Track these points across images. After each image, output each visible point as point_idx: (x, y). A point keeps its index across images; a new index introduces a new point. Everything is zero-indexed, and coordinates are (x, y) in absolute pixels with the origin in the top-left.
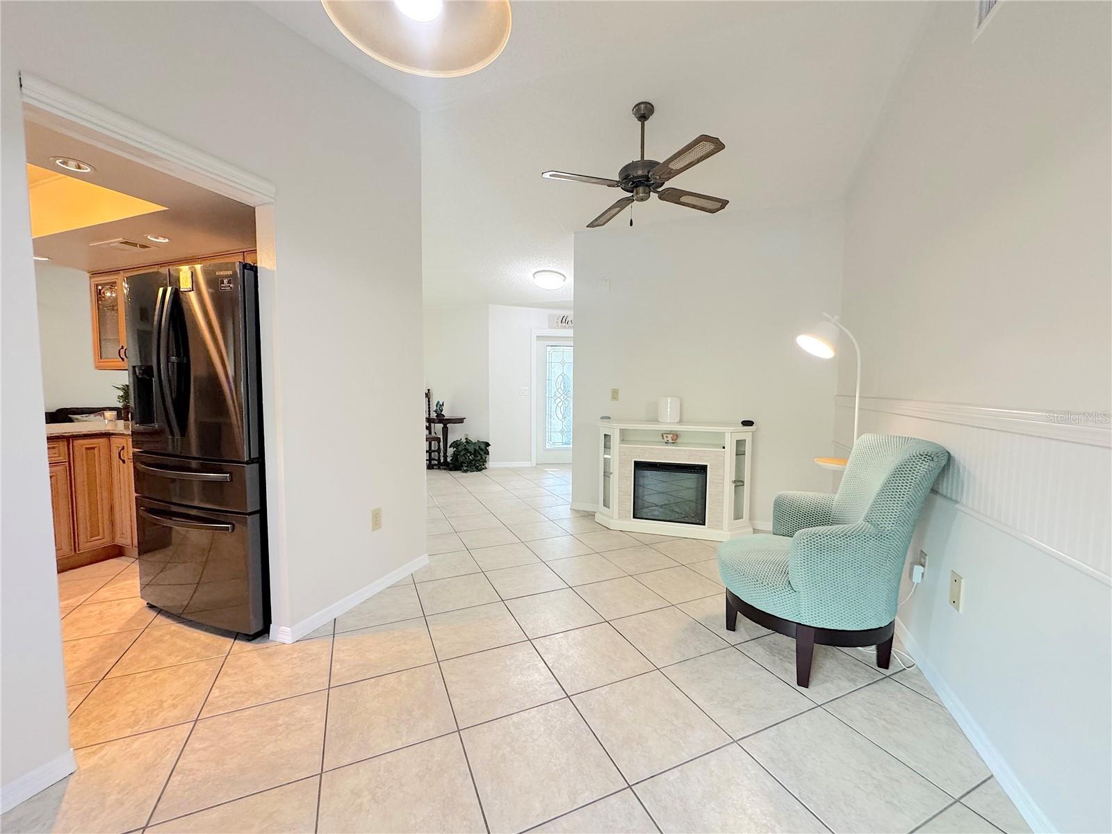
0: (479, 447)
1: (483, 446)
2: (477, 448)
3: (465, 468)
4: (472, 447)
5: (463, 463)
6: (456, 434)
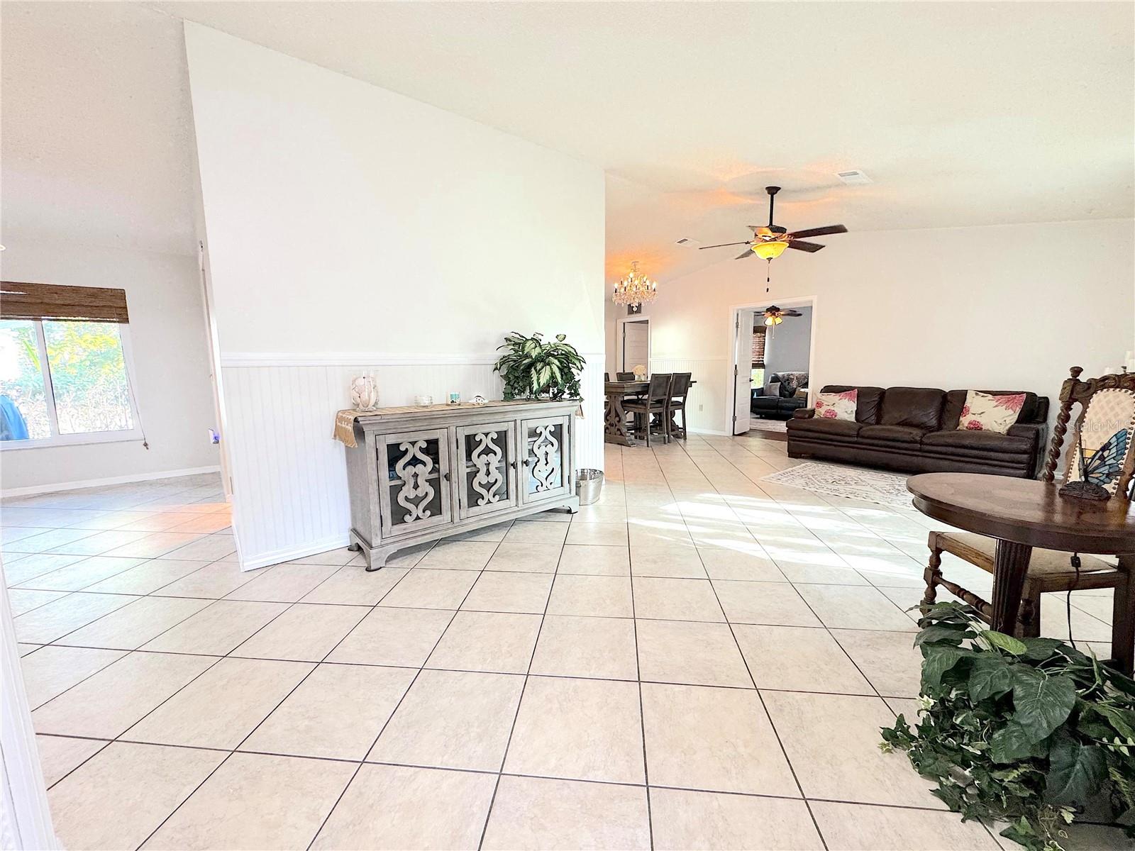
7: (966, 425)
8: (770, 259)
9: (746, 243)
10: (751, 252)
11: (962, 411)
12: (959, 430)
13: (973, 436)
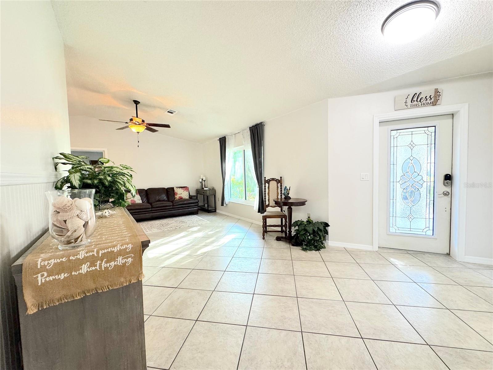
0: (318, 228)
1: (322, 227)
2: (316, 229)
3: (305, 247)
4: (311, 228)
5: (303, 241)
6: (299, 215)
7: (178, 198)
8: (138, 132)
9: (126, 123)
10: (127, 127)
11: (175, 194)
12: (176, 200)
13: (181, 201)
